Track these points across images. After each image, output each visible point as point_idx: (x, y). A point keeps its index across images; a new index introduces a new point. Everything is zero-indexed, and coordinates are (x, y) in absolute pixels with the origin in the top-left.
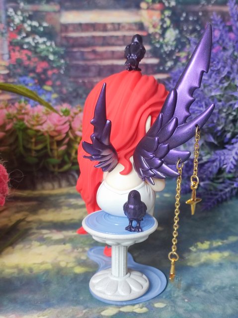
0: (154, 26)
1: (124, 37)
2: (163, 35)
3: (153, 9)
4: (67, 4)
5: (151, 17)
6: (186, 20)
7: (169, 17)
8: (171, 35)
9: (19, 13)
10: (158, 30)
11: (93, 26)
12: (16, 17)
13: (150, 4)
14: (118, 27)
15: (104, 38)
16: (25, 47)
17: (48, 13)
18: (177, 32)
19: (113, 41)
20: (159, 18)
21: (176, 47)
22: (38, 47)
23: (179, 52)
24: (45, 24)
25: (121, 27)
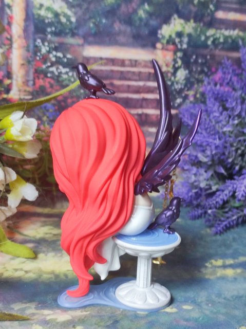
0: (167, 65)
1: (140, 73)
2: (174, 74)
3: (167, 50)
4: (91, 39)
5: (165, 56)
6: (196, 62)
7: (180, 58)
8: (182, 74)
9: (46, 44)
10: (171, 69)
11: (112, 61)
12: (43, 47)
13: (165, 45)
14: (134, 63)
15: (122, 72)
16: (49, 75)
17: (72, 45)
18: (187, 72)
19: (130, 75)
20: (172, 58)
21: (186, 85)
22: (61, 77)
23: (188, 90)
24: (69, 56)
25: (137, 63)
